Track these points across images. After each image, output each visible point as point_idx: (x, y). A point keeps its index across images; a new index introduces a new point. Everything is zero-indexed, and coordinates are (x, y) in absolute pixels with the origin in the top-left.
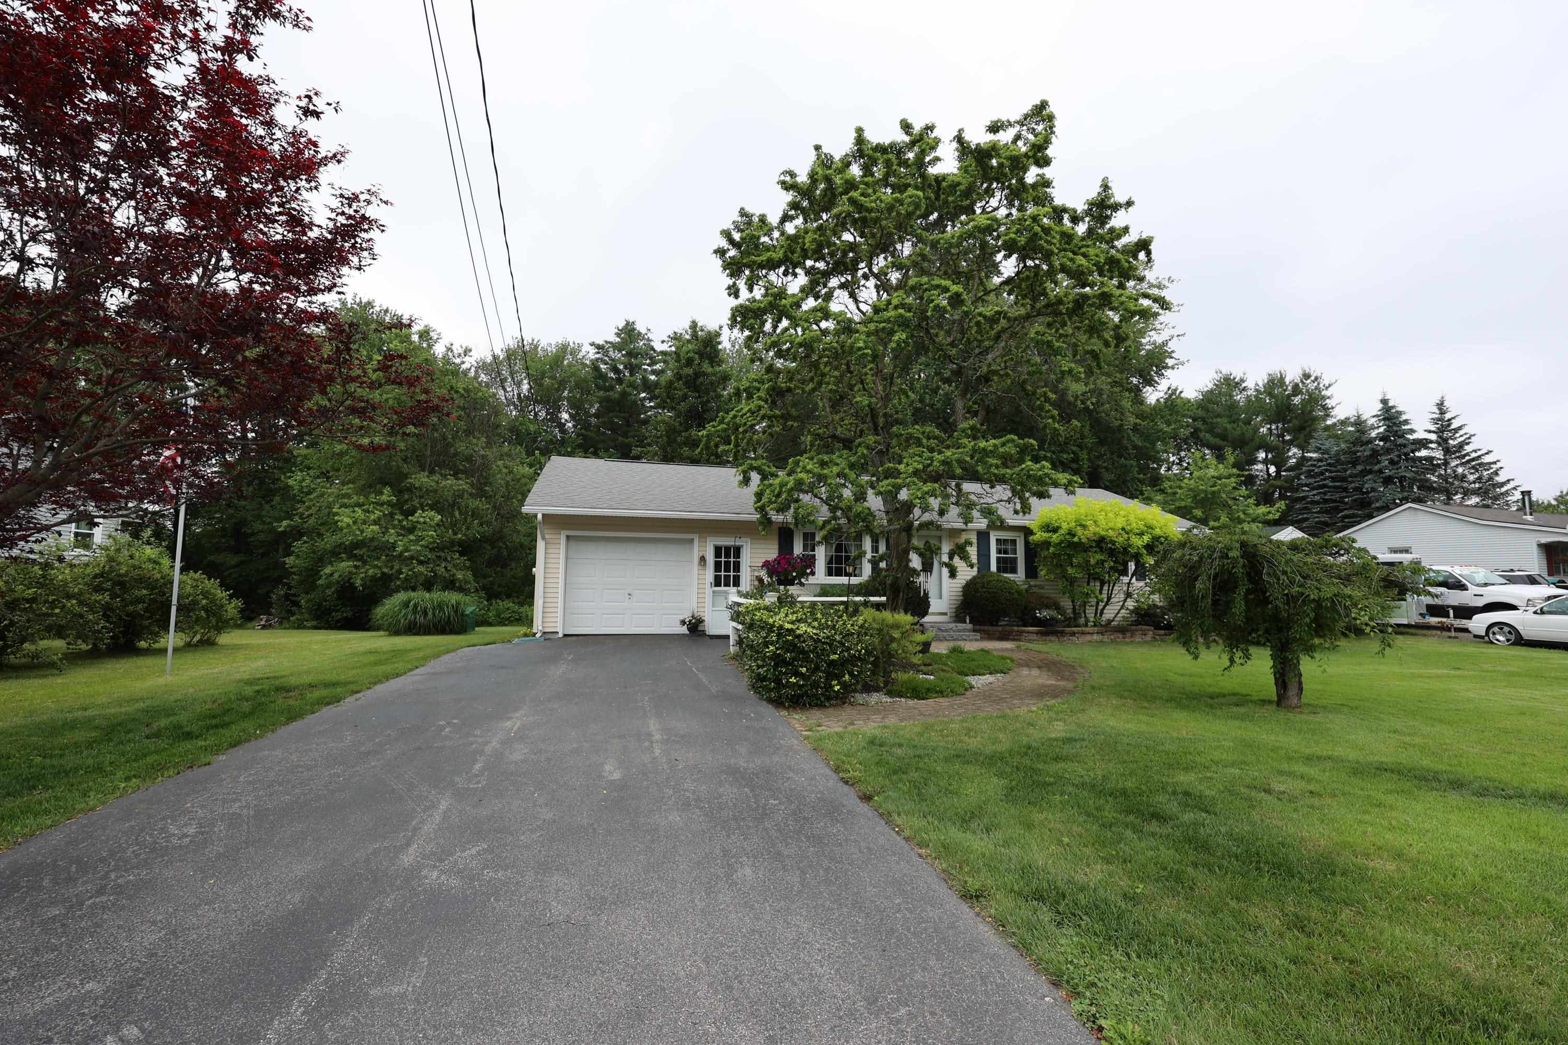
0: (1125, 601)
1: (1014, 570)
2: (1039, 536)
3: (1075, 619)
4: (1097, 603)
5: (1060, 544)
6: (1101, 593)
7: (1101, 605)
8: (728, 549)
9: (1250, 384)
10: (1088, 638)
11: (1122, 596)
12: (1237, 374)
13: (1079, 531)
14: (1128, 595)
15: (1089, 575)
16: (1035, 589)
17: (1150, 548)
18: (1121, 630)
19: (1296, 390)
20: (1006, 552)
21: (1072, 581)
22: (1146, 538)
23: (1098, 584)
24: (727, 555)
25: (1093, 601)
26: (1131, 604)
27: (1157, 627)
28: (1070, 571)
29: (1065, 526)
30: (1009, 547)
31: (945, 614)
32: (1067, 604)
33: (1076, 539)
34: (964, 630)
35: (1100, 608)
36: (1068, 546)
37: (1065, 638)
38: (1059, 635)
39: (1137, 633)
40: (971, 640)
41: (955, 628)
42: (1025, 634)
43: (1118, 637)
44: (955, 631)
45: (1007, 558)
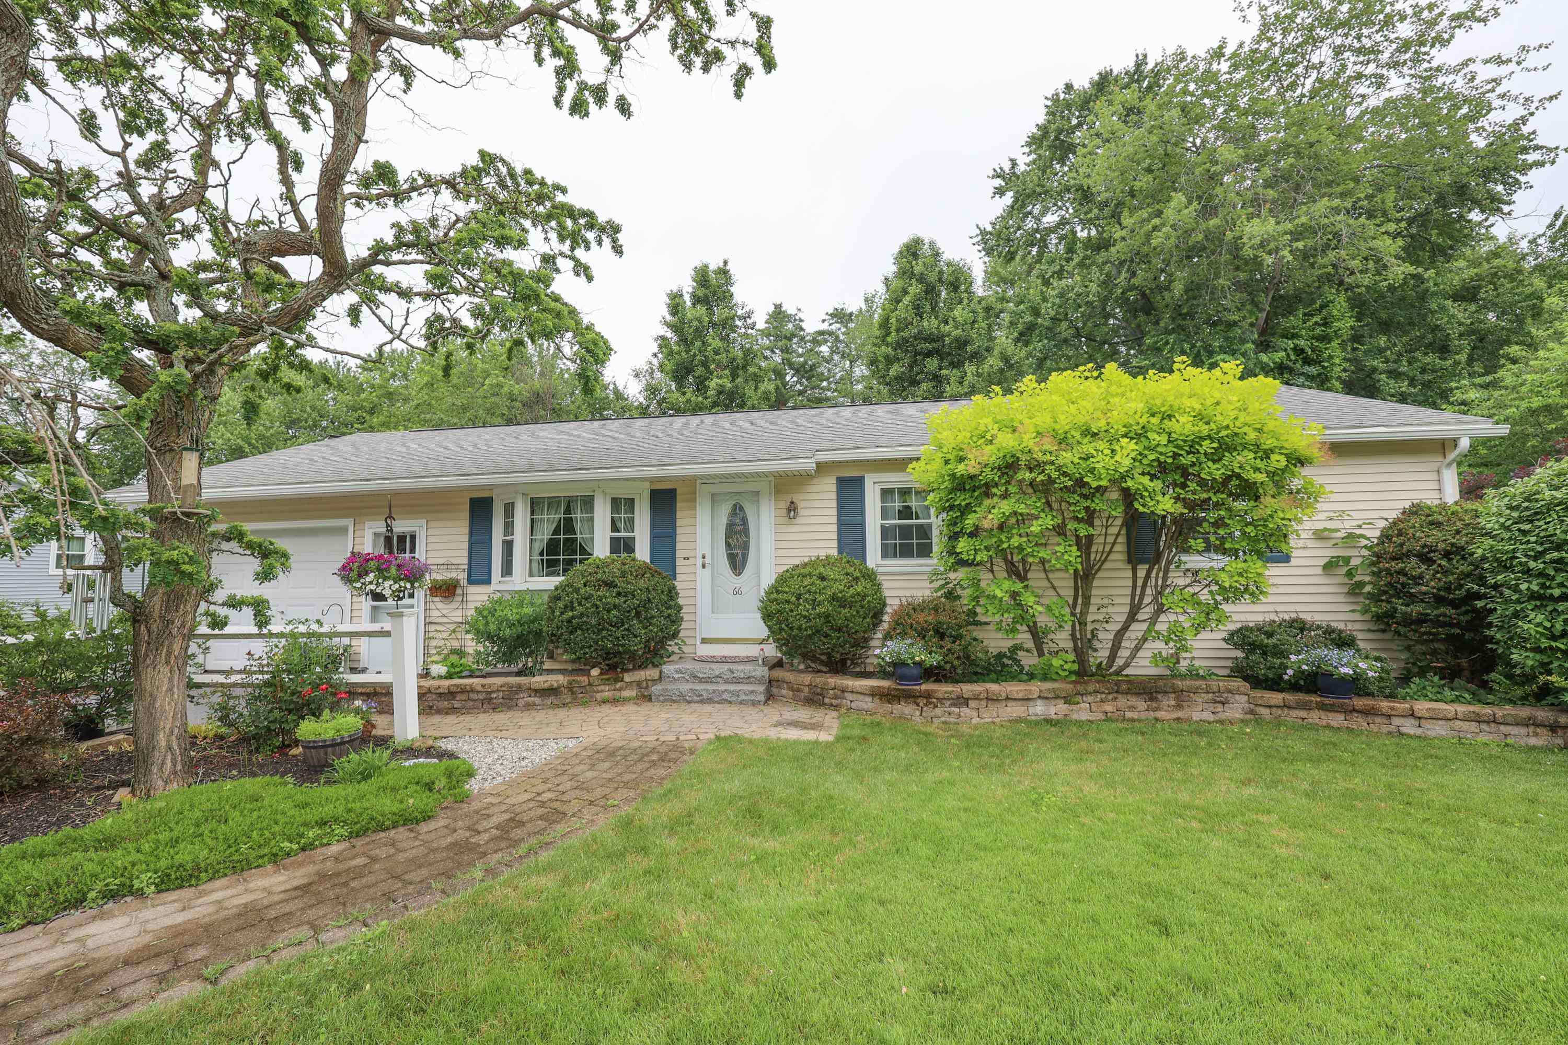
1: (922, 551)
20: (905, 516)
31: (767, 641)
34: (749, 679)
37: (938, 711)
38: (922, 702)
39: (1198, 698)
40: (742, 703)
41: (728, 675)
42: (849, 696)
43: (1132, 708)
44: (727, 682)
45: (911, 526)
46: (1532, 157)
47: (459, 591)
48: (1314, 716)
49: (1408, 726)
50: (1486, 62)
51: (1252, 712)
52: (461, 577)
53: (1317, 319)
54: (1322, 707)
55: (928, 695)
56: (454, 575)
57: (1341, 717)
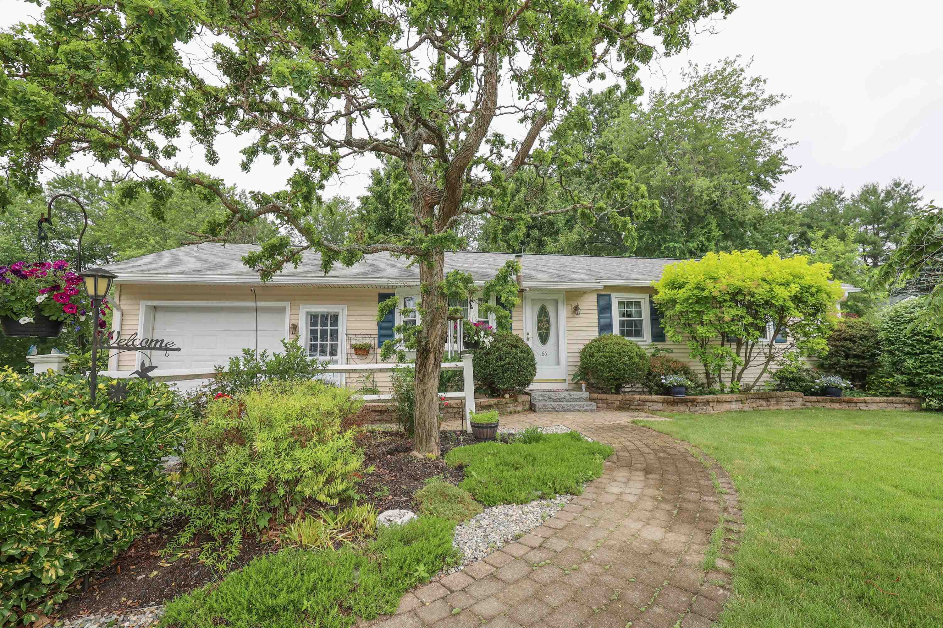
0: (767, 363)
1: (639, 334)
2: (663, 295)
3: (709, 385)
4: (735, 367)
5: (687, 300)
6: (738, 354)
7: (739, 368)
8: (325, 317)
9: (847, 195)
10: (726, 407)
11: (763, 359)
12: (836, 189)
13: (710, 285)
14: (771, 358)
15: (723, 334)
16: (663, 353)
17: (797, 299)
18: (765, 397)
19: (889, 195)
20: (630, 315)
21: (704, 343)
22: (795, 288)
23: (734, 346)
24: (324, 324)
25: (729, 364)
26: (773, 367)
27: (808, 392)
28: (700, 330)
29: (692, 282)
30: (633, 310)
31: (565, 381)
32: (698, 368)
33: (706, 293)
34: (580, 399)
35: (737, 372)
36: (697, 302)
37: (697, 408)
38: (689, 404)
39: (783, 400)
40: (586, 411)
41: (568, 397)
42: (648, 404)
43: (761, 405)
44: (567, 401)
45: (631, 321)
46: (784, 168)
47: (371, 351)
48: (828, 405)
49: (863, 406)
50: (772, 123)
51: (804, 405)
52: (372, 342)
53: (706, 230)
54: (832, 401)
55: (693, 401)
56: (367, 341)
57: (838, 405)
